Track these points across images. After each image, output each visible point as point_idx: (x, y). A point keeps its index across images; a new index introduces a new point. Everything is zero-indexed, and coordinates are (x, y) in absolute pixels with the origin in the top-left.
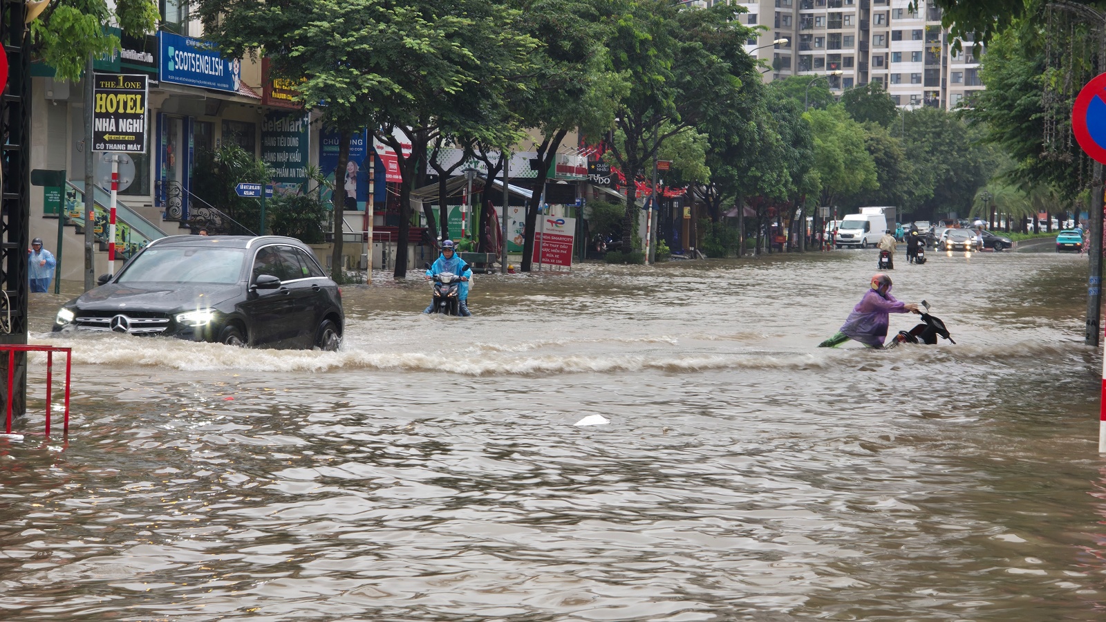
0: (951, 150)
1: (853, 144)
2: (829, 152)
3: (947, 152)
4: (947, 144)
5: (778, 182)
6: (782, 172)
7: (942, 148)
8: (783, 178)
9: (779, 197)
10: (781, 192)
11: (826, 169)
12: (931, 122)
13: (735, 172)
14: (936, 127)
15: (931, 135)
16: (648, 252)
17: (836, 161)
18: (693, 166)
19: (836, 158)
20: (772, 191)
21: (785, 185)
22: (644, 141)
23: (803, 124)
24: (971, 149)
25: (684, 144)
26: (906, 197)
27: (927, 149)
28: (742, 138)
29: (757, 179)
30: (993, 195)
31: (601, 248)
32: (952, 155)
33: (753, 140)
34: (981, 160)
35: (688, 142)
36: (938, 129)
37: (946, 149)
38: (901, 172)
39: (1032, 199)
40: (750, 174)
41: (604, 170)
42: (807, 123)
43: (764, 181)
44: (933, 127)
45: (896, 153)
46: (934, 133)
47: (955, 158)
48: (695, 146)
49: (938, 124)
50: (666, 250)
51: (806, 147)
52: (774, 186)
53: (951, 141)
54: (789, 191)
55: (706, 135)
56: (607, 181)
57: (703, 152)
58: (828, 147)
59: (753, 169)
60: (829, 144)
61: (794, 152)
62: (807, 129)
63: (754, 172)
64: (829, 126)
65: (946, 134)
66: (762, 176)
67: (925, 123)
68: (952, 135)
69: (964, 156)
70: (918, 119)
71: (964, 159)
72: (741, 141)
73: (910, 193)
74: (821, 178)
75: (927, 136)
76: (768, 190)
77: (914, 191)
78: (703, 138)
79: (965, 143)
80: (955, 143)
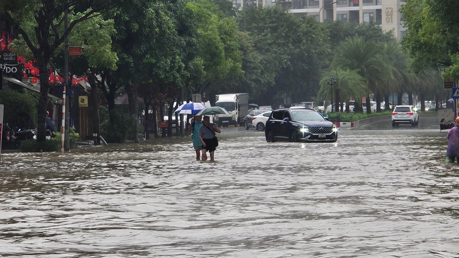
0: (288, 43)
1: (226, 33)
2: (210, 40)
3: (284, 44)
4: (284, 37)
5: (172, 68)
6: (174, 58)
7: (280, 41)
8: (176, 65)
9: (173, 83)
10: (175, 78)
11: (208, 56)
12: (268, 18)
13: (131, 60)
14: (273, 22)
15: (269, 29)
16: (63, 139)
17: (217, 48)
18: (100, 52)
19: (217, 45)
20: (166, 77)
21: (179, 71)
22: (55, 28)
23: (187, 13)
24: (304, 41)
25: (90, 31)
26: (253, 85)
27: (269, 41)
28: (142, 26)
29: (152, 66)
30: (337, 79)
31: (11, 138)
32: (288, 47)
33: (151, 27)
34: (314, 51)
35: (95, 29)
36: (275, 24)
37: (283, 42)
38: (250, 62)
39: (367, 82)
40: (145, 61)
41: (11, 59)
42: (191, 12)
43: (159, 67)
44: (270, 23)
45: (245, 45)
46: (271, 28)
47: (291, 49)
48: (101, 32)
49: (274, 20)
50: (76, 137)
51: (190, 35)
52: (168, 72)
53: (286, 35)
54: (183, 76)
55: (111, 21)
56: (14, 70)
57: (110, 37)
58: (209, 35)
59: (148, 56)
60: (209, 32)
61: (180, 40)
62: (191, 18)
63: (149, 59)
64: (205, 17)
65: (283, 29)
66: (156, 63)
67: (263, 19)
68: (287, 30)
69: (299, 47)
70: (257, 16)
71: (299, 50)
72: (140, 27)
73: (257, 81)
74: (204, 65)
75: (265, 31)
76: (163, 76)
77: (260, 79)
78: (109, 24)
79: (299, 35)
80: (290, 37)
